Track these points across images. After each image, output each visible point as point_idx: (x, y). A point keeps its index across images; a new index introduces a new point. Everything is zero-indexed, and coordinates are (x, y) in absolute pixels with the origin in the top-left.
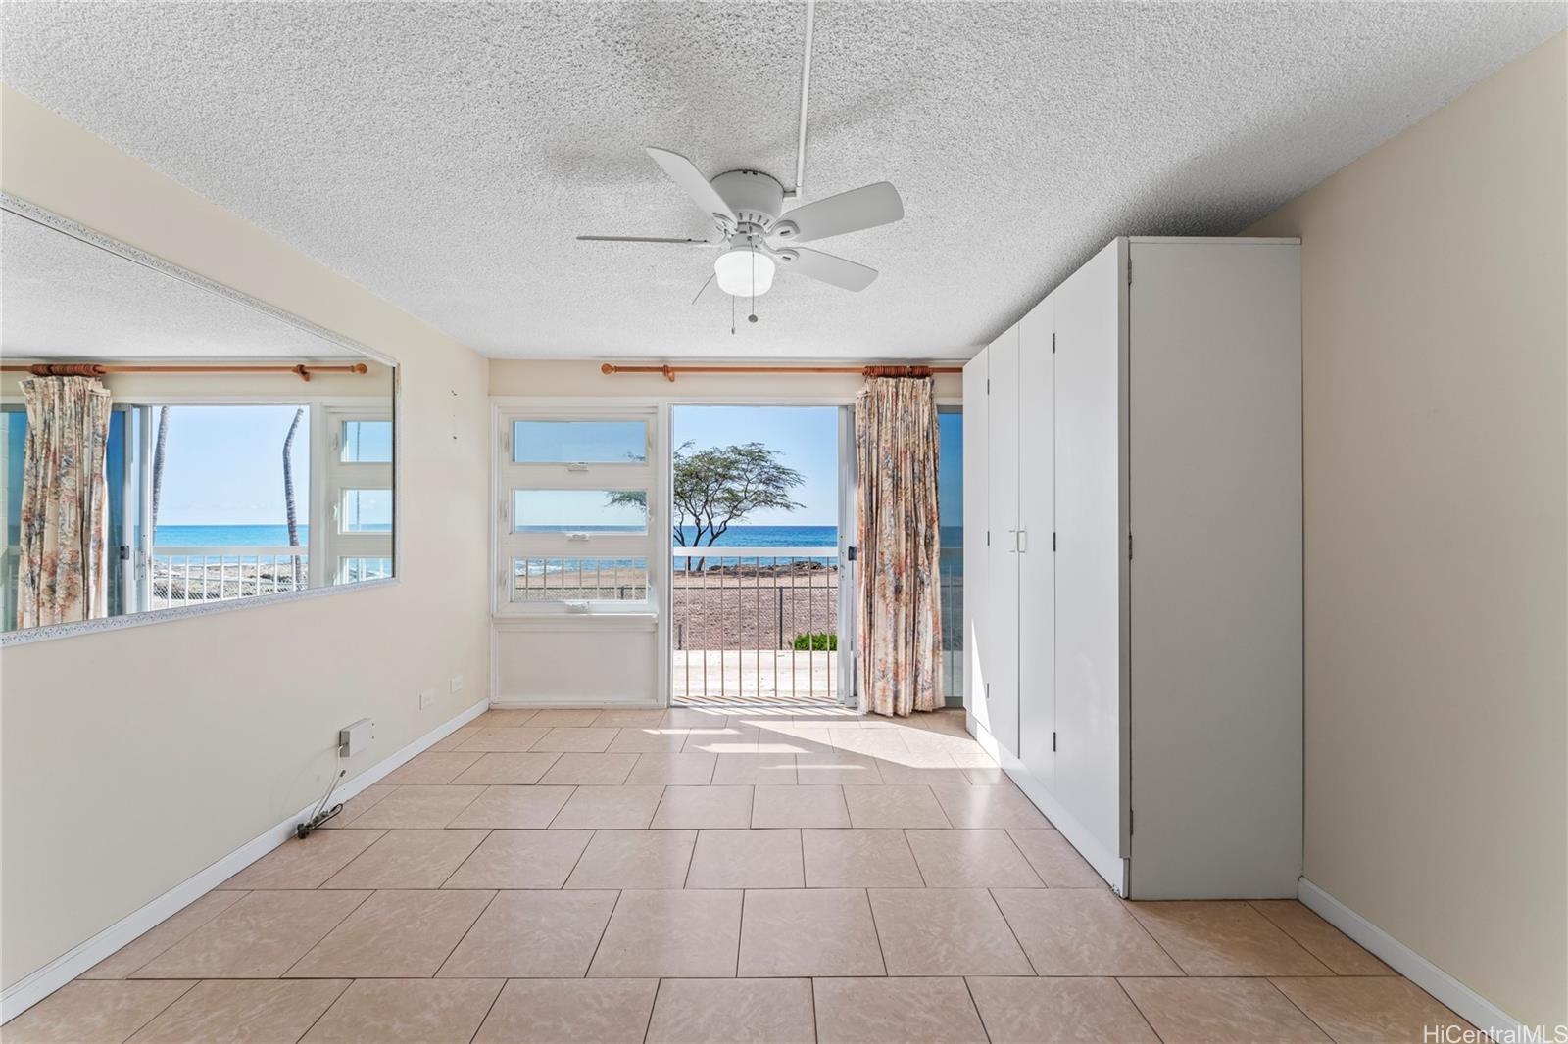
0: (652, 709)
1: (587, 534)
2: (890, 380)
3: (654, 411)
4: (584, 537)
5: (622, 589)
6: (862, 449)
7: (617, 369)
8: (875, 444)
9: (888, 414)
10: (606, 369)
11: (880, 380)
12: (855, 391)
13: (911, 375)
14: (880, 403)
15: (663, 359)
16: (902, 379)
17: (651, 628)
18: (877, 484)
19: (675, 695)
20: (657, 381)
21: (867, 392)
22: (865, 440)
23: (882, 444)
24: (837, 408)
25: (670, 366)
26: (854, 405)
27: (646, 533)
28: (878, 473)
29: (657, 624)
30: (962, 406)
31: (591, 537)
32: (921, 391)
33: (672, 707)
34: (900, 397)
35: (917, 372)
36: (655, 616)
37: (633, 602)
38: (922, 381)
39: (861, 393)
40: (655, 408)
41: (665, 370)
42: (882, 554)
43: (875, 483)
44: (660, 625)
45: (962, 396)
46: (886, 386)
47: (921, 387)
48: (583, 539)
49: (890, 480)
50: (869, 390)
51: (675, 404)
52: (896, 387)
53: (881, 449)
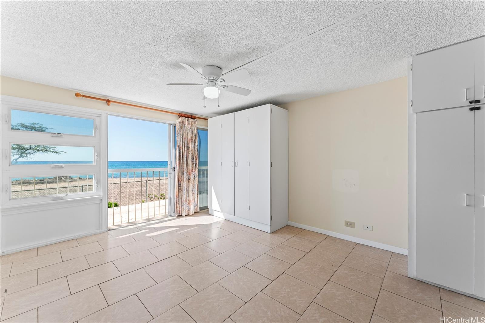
0: (100, 233)
1: (63, 165)
2: (187, 118)
3: (99, 116)
5: (82, 186)
6: (178, 138)
7: (84, 96)
9: (186, 128)
10: (77, 95)
11: (183, 118)
13: (191, 118)
14: (184, 125)
15: (105, 96)
16: (190, 119)
17: (99, 202)
19: (109, 226)
20: (103, 104)
22: (179, 135)
23: (184, 137)
24: (168, 124)
25: (109, 100)
26: (175, 124)
27: (94, 164)
29: (102, 200)
30: (208, 129)
31: (64, 166)
32: (194, 123)
33: (109, 230)
34: (189, 124)
35: (193, 117)
36: (101, 196)
37: (88, 192)
38: (194, 120)
39: (178, 121)
40: (101, 114)
41: (108, 101)
42: (184, 169)
45: (208, 126)
46: (185, 120)
47: (194, 122)
48: (62, 167)
50: (181, 120)
51: (109, 114)
52: (188, 120)
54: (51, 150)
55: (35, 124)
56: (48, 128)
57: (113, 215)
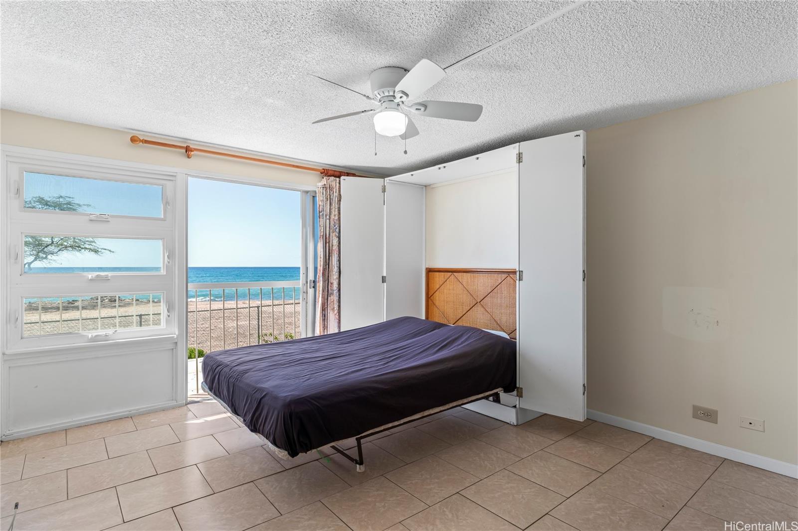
1: (110, 274)
3: (173, 178)
4: (105, 277)
5: (140, 316)
6: (321, 219)
7: (146, 142)
8: (328, 217)
9: (336, 199)
10: (134, 140)
11: (330, 178)
12: (316, 184)
14: (332, 192)
15: (184, 140)
17: (171, 346)
18: (329, 241)
19: (190, 393)
21: (325, 185)
22: (323, 214)
23: (332, 217)
24: (301, 192)
25: (191, 147)
26: (316, 192)
27: (162, 273)
28: (329, 234)
29: (176, 343)
31: (112, 276)
33: (188, 404)
36: (175, 336)
37: (152, 327)
39: (320, 184)
40: (175, 176)
41: (188, 149)
42: (332, 284)
43: (328, 241)
44: (179, 344)
46: (334, 182)
48: (106, 279)
49: (338, 239)
50: (326, 183)
51: (191, 176)
53: (331, 220)
54: (87, 246)
55: (61, 197)
56: (81, 203)
57: (196, 373)
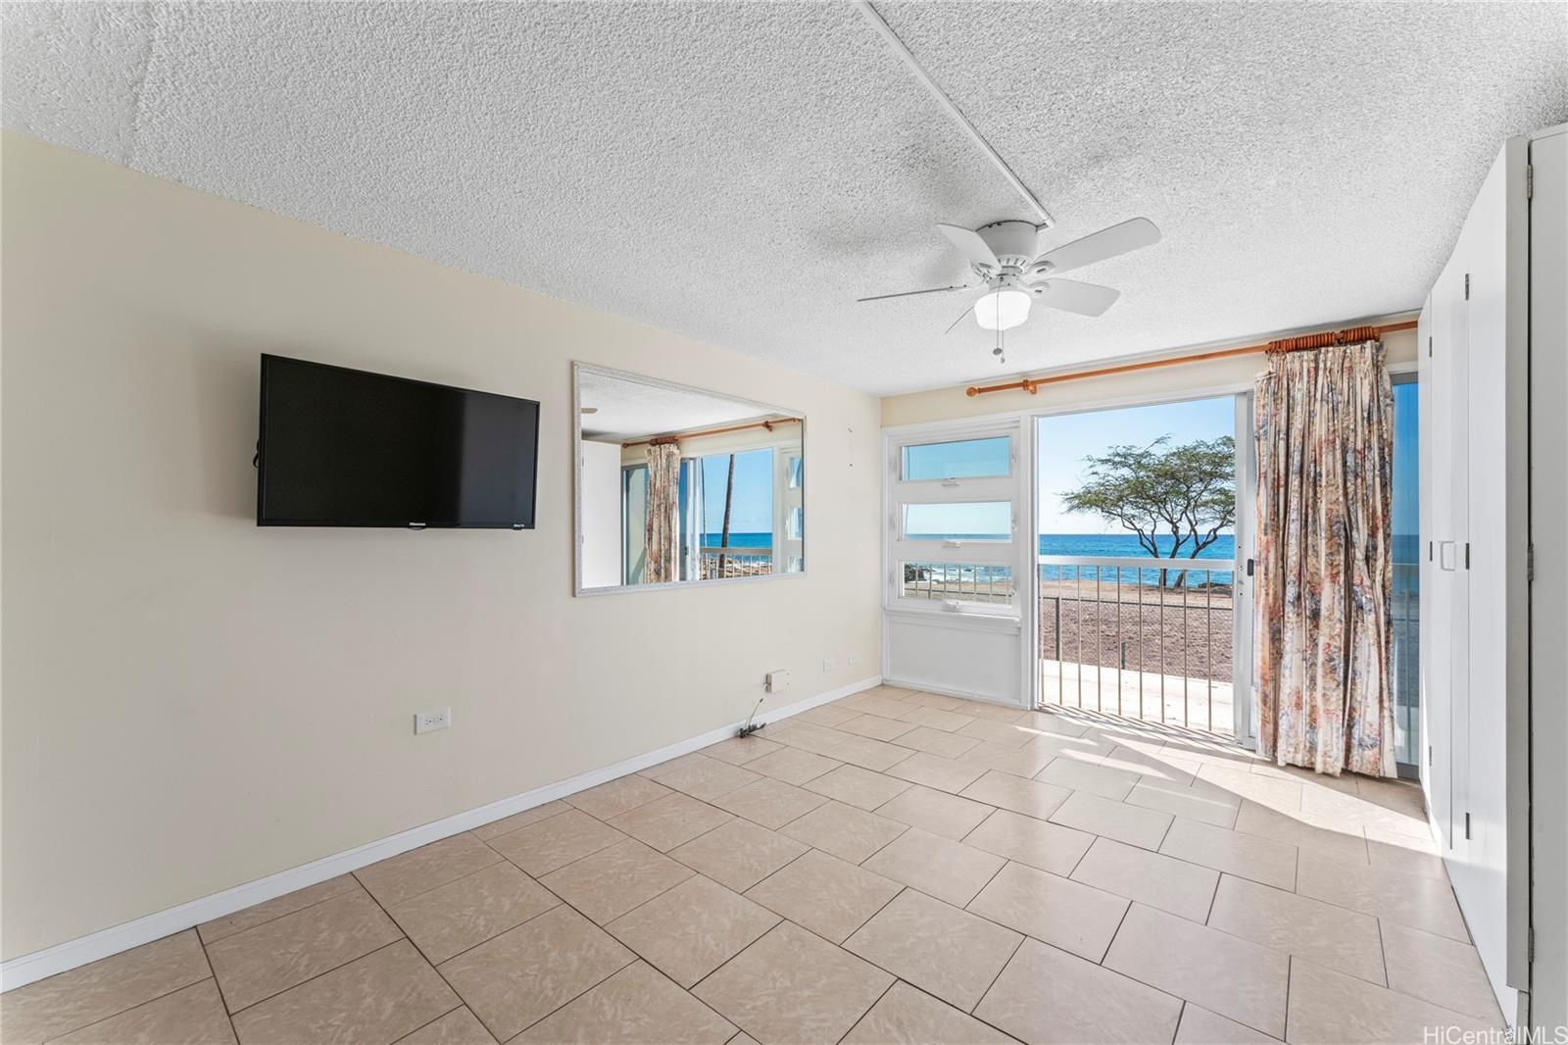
0: (1015, 709)
1: (958, 541)
3: (1016, 424)
4: (955, 543)
6: (1262, 442)
7: (980, 391)
10: (971, 392)
11: (1289, 356)
13: (1339, 343)
15: (1024, 374)
16: (1323, 350)
17: (1016, 632)
20: (1019, 396)
21: (1270, 373)
24: (1233, 397)
25: (1029, 380)
26: (1252, 392)
27: (1010, 541)
29: (1020, 628)
30: (1417, 372)
31: (961, 544)
32: (1357, 360)
33: (1036, 710)
34: (1323, 372)
36: (1017, 620)
37: (1003, 607)
38: (1358, 347)
39: (1261, 375)
40: (1018, 421)
41: (1026, 384)
43: (1283, 483)
44: (1023, 629)
45: (1417, 358)
46: (1299, 361)
47: (1358, 355)
48: (954, 546)
50: (1272, 370)
51: (1038, 416)
52: (1316, 361)
